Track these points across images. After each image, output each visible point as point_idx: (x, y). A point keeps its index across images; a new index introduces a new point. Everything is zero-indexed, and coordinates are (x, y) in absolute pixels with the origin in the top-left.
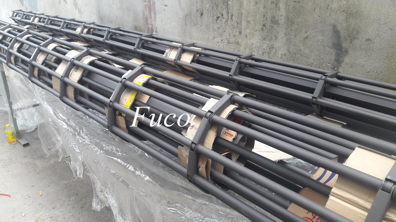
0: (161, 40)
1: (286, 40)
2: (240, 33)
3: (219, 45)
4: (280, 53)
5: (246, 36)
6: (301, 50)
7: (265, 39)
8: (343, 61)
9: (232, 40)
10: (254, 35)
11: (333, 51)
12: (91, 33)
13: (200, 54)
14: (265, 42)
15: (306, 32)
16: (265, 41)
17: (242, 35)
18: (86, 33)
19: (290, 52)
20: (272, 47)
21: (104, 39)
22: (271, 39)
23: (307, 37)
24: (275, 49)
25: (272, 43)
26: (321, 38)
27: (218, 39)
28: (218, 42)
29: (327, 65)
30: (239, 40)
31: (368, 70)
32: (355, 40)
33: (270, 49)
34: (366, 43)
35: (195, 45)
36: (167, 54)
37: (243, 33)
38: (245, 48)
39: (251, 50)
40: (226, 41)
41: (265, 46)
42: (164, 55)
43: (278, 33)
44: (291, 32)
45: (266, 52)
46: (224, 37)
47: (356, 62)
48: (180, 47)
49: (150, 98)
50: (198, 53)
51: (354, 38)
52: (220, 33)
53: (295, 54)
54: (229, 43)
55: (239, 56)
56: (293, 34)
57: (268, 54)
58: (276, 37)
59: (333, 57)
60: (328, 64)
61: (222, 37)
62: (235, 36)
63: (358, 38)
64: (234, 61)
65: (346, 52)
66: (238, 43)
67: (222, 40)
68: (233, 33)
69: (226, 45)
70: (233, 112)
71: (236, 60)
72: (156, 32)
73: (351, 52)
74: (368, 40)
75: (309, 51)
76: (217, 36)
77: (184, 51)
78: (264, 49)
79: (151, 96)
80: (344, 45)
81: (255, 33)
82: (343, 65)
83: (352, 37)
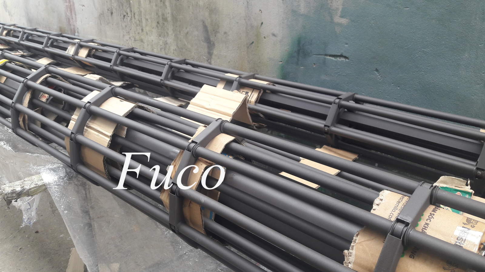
1: (175, 36)
2: (142, 30)
3: (128, 43)
4: (172, 49)
5: (147, 34)
6: (185, 45)
7: (160, 36)
8: (213, 53)
9: (137, 37)
10: (152, 32)
11: (205, 44)
12: (11, 34)
14: (161, 39)
15: (186, 28)
16: (160, 37)
17: (144, 32)
19: (178, 47)
20: (166, 43)
21: (19, 39)
22: (165, 36)
23: (187, 33)
24: (168, 45)
25: (166, 40)
26: (196, 33)
27: (127, 37)
28: (127, 40)
29: (203, 58)
30: (142, 37)
31: (229, 60)
32: (218, 34)
33: (165, 45)
34: (224, 36)
36: (69, 50)
37: (144, 30)
38: (148, 45)
39: (152, 46)
40: (133, 39)
41: (161, 43)
42: (66, 52)
43: (168, 29)
44: (176, 28)
45: (162, 48)
46: (131, 35)
47: (221, 53)
48: (77, 43)
49: (7, 79)
50: (93, 48)
51: (217, 32)
52: (127, 31)
53: (182, 49)
54: (135, 40)
55: (119, 48)
56: (178, 30)
57: (164, 50)
58: (167, 33)
59: (206, 50)
60: (204, 57)
61: (129, 35)
62: (139, 33)
63: (219, 32)
65: (214, 44)
66: (142, 41)
67: (130, 38)
68: (137, 30)
69: (134, 43)
73: (216, 45)
74: (225, 33)
75: (191, 45)
76: (126, 34)
77: (81, 46)
78: (161, 46)
80: (211, 39)
81: (153, 30)
82: (213, 57)
83: (216, 32)
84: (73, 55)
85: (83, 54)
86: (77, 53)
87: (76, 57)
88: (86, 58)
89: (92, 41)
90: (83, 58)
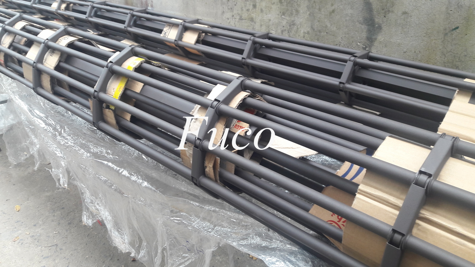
0: (158, 16)
1: (310, 14)
2: (255, 6)
3: (230, 22)
4: (302, 31)
5: (262, 11)
6: (326, 26)
7: (284, 14)
8: (376, 39)
9: (245, 15)
10: (271, 9)
11: (364, 27)
12: (71, 9)
13: (206, 32)
14: (284, 18)
15: (332, 5)
16: (284, 16)
17: (257, 9)
18: (64, 10)
19: (314, 30)
20: (292, 24)
21: (87, 16)
22: (292, 14)
23: (333, 11)
24: (296, 27)
25: (293, 19)
26: (350, 11)
27: (228, 15)
28: (228, 19)
29: (357, 45)
30: (254, 15)
31: (405, 50)
32: (390, 14)
33: (290, 26)
34: (402, 17)
35: (200, 21)
36: (166, 33)
37: (257, 6)
38: (261, 26)
39: (268, 27)
40: (238, 17)
41: (284, 23)
42: (162, 35)
43: (299, 5)
44: (314, 5)
45: (285, 30)
46: (235, 12)
47: (391, 40)
48: (181, 25)
49: (144, 86)
50: (203, 31)
51: (389, 11)
52: (230, 7)
53: (320, 32)
54: (241, 19)
55: (252, 35)
56: (318, 7)
57: (289, 32)
58: (297, 11)
59: (364, 35)
60: (359, 44)
61: (233, 11)
62: (248, 10)
63: (393, 12)
64: (247, 40)
65: (380, 28)
66: (252, 20)
67: (233, 16)
68: (245, 6)
69: (238, 22)
70: (244, 99)
71: (250, 40)
72: (152, 6)
73: (384, 28)
74: (405, 13)
75: (336, 27)
76: (227, 10)
77: (186, 29)
78: (283, 27)
79: (146, 83)
80: (376, 20)
81: (272, 6)
82: (376, 44)
83: (386, 11)
84: (175, 40)
85: (190, 39)
86: (180, 37)
87: (180, 42)
88: (195, 44)
89: (197, 22)
90: (191, 44)
